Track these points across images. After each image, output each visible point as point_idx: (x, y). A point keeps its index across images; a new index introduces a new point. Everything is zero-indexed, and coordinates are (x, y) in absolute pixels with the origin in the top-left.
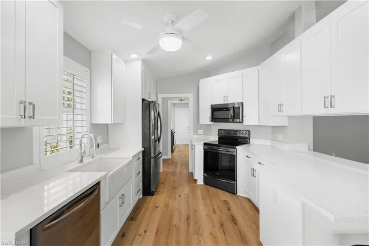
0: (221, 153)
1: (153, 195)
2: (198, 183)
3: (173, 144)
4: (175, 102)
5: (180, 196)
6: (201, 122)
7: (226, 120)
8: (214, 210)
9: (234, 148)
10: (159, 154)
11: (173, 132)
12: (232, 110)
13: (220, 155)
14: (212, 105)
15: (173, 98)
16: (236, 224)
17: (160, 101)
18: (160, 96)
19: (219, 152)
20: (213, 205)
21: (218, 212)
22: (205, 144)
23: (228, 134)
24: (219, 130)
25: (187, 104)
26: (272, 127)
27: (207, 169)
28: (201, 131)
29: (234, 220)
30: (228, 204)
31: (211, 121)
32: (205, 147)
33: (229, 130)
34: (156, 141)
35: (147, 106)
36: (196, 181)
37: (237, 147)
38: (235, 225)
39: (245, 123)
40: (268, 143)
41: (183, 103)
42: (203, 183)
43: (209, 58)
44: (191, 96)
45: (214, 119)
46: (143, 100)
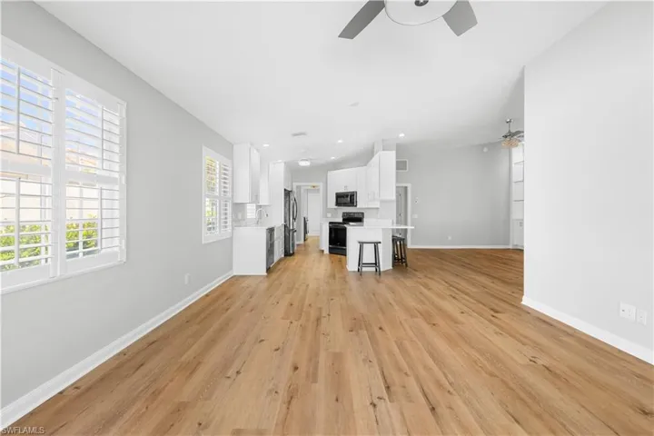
1: (292, 256)
2: (324, 253)
3: (306, 232)
6: (329, 207)
7: (345, 205)
12: (349, 197)
14: (336, 193)
17: (295, 190)
18: (295, 184)
19: (341, 227)
22: (330, 223)
23: (348, 215)
24: (343, 213)
25: (318, 190)
27: (331, 242)
28: (329, 215)
31: (335, 205)
32: (330, 226)
33: (349, 213)
35: (287, 193)
36: (323, 251)
39: (358, 207)
41: (315, 190)
42: (328, 253)
44: (321, 185)
45: (338, 204)
46: (285, 190)
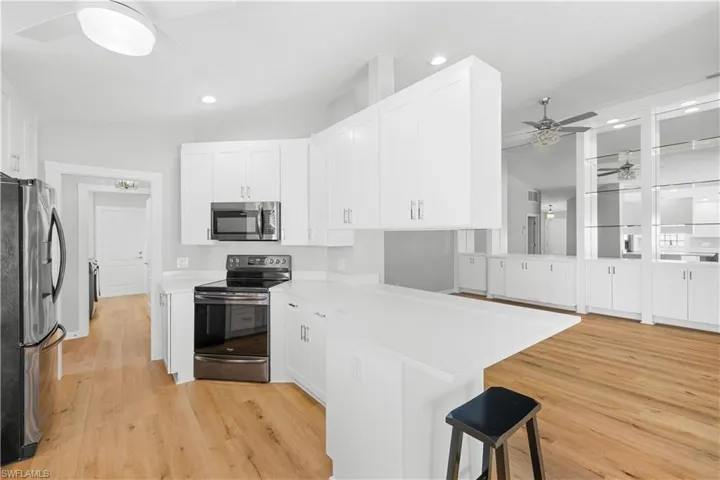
0: (231, 305)
1: (32, 455)
2: (178, 383)
4: (104, 188)
5: (132, 428)
8: (227, 429)
9: (266, 292)
10: (52, 333)
11: (95, 267)
12: (259, 217)
13: (228, 308)
14: (212, 204)
15: (98, 179)
16: (277, 441)
19: (227, 302)
20: (224, 420)
21: (237, 430)
22: (198, 290)
23: (249, 264)
24: (229, 257)
25: (144, 197)
26: (329, 248)
28: (183, 261)
29: (272, 436)
30: (257, 407)
31: (212, 239)
32: (198, 297)
33: (251, 257)
34: (45, 295)
35: (12, 191)
36: (172, 378)
37: (270, 289)
38: (277, 445)
39: (284, 242)
40: (322, 276)
41: (130, 194)
42: (193, 379)
43: (209, 99)
44: (157, 180)
